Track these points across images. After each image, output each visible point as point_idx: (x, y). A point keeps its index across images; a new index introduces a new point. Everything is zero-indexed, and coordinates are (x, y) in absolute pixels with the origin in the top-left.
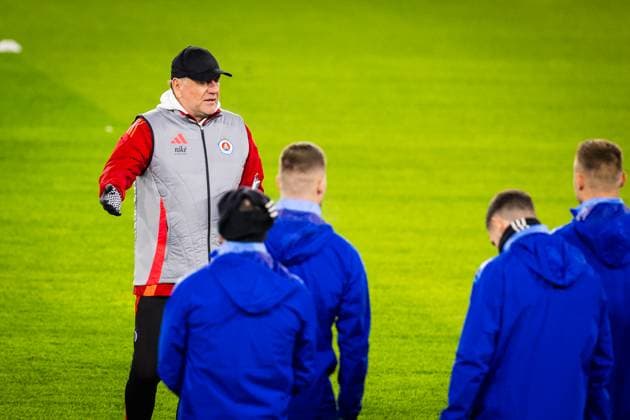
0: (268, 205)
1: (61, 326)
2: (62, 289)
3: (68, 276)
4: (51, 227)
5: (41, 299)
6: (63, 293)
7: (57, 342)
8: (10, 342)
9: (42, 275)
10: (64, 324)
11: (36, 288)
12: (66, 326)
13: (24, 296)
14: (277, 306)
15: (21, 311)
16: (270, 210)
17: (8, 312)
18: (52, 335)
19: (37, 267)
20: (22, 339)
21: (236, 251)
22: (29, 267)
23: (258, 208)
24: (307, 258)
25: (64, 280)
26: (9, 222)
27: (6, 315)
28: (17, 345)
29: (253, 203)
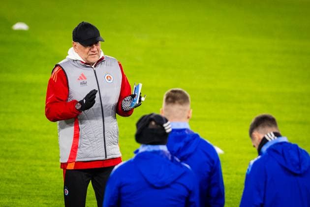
0: (165, 125)
1: (49, 193)
2: (51, 171)
3: (54, 163)
4: (45, 134)
5: (38, 177)
6: (51, 173)
7: (47, 202)
8: (19, 202)
9: (39, 162)
10: (51, 192)
11: (35, 170)
12: (53, 193)
13: (28, 175)
14: (174, 182)
15: (26, 184)
16: (166, 128)
17: (18, 184)
18: (44, 198)
19: (36, 158)
20: (26, 200)
21: (149, 150)
22: (31, 158)
23: (159, 126)
24: (189, 155)
25: (52, 166)
26: (20, 131)
27: (17, 186)
28: (24, 204)
29: (156, 124)
